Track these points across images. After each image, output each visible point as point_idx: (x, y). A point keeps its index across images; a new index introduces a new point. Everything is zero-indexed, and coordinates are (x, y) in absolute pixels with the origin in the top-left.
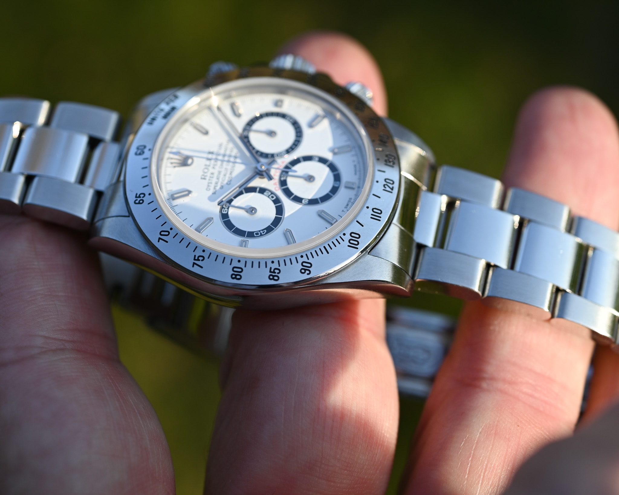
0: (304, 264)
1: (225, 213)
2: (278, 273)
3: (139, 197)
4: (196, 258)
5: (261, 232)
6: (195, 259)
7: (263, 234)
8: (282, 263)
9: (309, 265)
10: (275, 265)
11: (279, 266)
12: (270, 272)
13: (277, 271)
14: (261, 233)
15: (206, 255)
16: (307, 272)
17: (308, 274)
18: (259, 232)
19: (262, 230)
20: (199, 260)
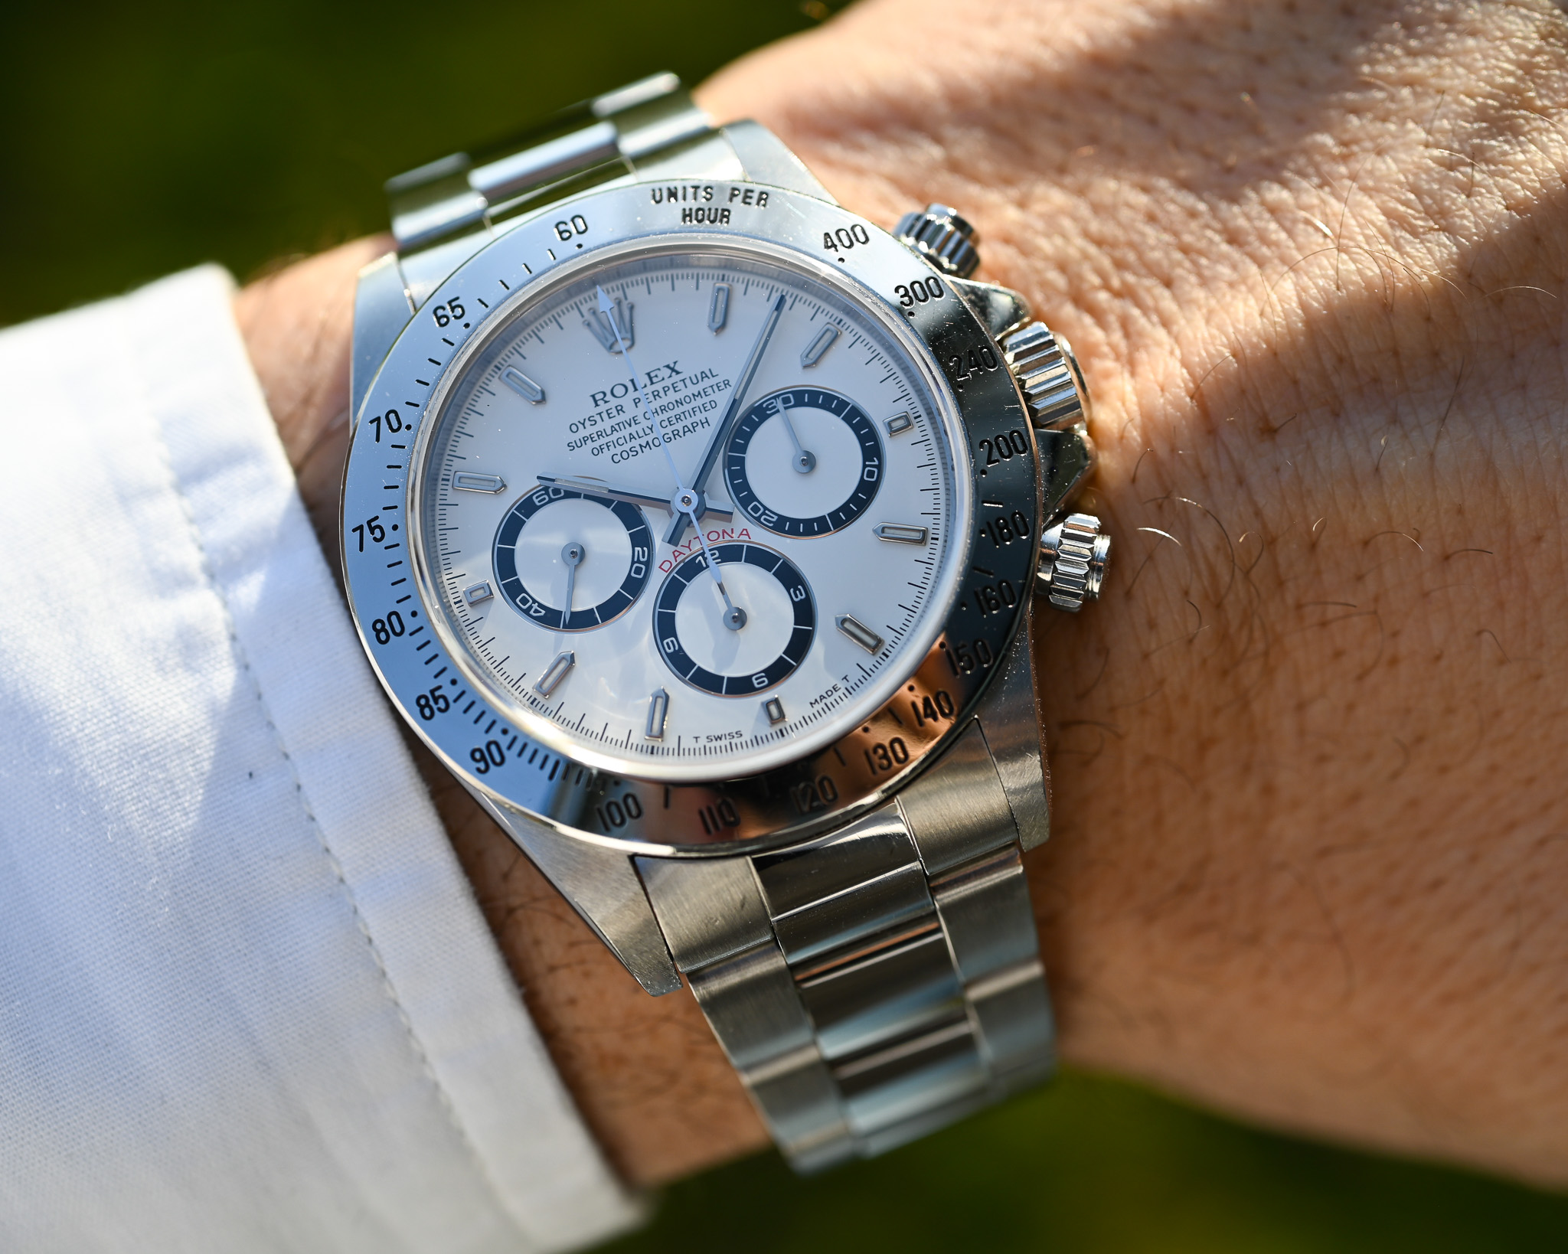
0: (493, 748)
1: (536, 501)
2: (439, 709)
3: (453, 309)
4: (373, 524)
5: (535, 606)
6: (369, 523)
7: (532, 612)
8: (464, 702)
9: (498, 759)
10: (450, 692)
11: (455, 701)
12: (432, 692)
13: (442, 704)
14: (531, 607)
15: (391, 537)
16: (482, 766)
17: (479, 770)
18: (531, 601)
19: (540, 605)
20: (373, 533)
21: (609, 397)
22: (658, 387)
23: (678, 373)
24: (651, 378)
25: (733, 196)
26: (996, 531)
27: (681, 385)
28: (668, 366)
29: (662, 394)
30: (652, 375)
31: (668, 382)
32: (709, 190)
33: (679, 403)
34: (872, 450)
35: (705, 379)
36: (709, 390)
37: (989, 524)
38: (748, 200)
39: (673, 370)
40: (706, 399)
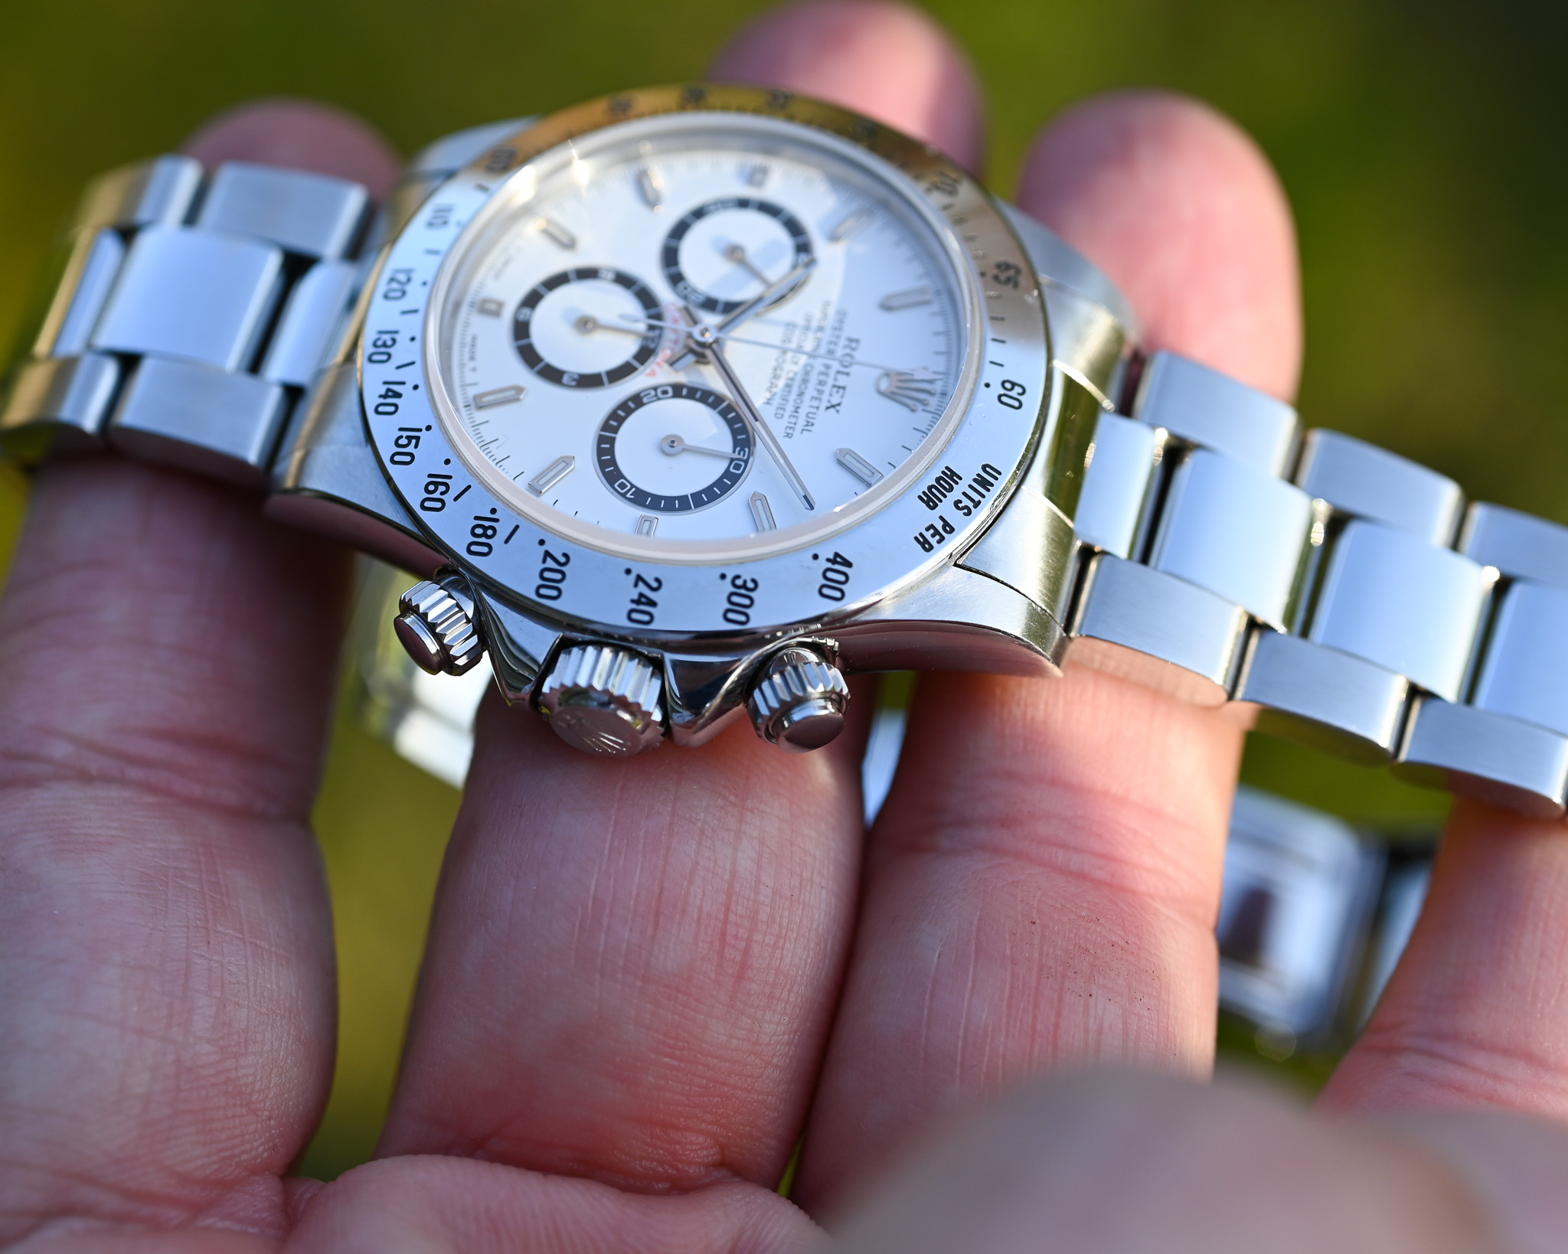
1: (804, 257)
18: (722, 209)
21: (848, 351)
22: (827, 389)
23: (828, 408)
24: (839, 387)
25: (946, 524)
26: (487, 524)
27: (815, 403)
28: (839, 405)
29: (819, 387)
30: (841, 391)
31: (825, 397)
32: (966, 511)
33: (801, 394)
34: (641, 498)
35: (805, 423)
36: (793, 420)
37: (497, 520)
38: (932, 531)
39: (833, 406)
40: (787, 414)
